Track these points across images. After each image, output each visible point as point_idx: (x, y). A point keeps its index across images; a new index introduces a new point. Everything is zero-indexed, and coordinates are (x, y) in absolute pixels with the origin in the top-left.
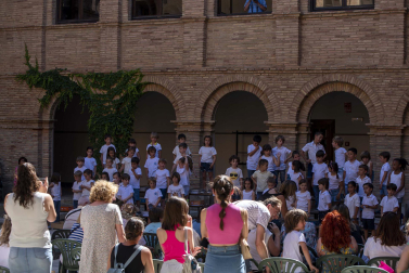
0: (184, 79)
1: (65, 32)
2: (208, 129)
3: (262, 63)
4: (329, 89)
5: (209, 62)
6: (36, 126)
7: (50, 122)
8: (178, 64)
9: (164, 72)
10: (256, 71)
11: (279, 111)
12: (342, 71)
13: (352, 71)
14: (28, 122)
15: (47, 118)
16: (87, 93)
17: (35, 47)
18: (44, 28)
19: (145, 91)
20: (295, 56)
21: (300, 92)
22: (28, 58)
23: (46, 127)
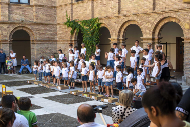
0: (112, 20)
1: (78, 5)
2: (121, 41)
3: (140, 11)
4: (166, 21)
5: (122, 12)
6: (69, 42)
7: (75, 40)
8: (110, 14)
9: (105, 18)
10: (137, 14)
11: (146, 33)
12: (170, 11)
13: (174, 11)
14: (67, 41)
15: (73, 39)
16: (83, 28)
17: (69, 12)
18: (71, 4)
19: (101, 26)
20: (152, 6)
21: (153, 23)
22: (67, 16)
23: (73, 42)
